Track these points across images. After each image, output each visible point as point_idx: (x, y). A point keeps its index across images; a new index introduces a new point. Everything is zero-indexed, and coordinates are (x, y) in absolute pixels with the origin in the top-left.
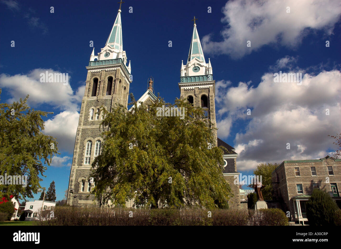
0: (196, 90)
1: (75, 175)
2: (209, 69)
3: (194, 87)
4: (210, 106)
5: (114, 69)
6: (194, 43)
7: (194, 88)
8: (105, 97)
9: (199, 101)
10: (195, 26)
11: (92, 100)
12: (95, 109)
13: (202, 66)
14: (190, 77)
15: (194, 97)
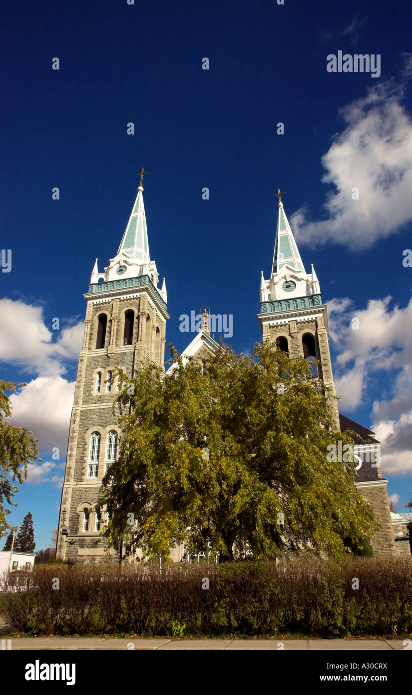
0: (292, 325)
1: (70, 499)
2: (314, 285)
3: (287, 320)
4: (321, 353)
5: (135, 295)
6: (280, 237)
7: (287, 322)
8: (121, 349)
9: (298, 346)
10: (280, 206)
11: (96, 356)
12: (103, 371)
13: (299, 280)
14: (279, 301)
15: (289, 339)
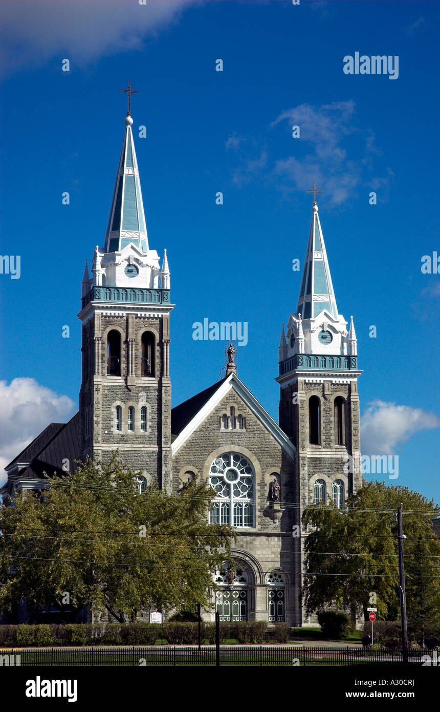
0: (326, 386)
2: (352, 344)
3: (322, 380)
4: (352, 422)
5: (156, 314)
6: (315, 261)
7: (322, 382)
8: (142, 382)
9: (330, 410)
10: (314, 210)
11: (114, 386)
12: (123, 406)
13: (336, 332)
14: (316, 356)
15: (322, 400)
